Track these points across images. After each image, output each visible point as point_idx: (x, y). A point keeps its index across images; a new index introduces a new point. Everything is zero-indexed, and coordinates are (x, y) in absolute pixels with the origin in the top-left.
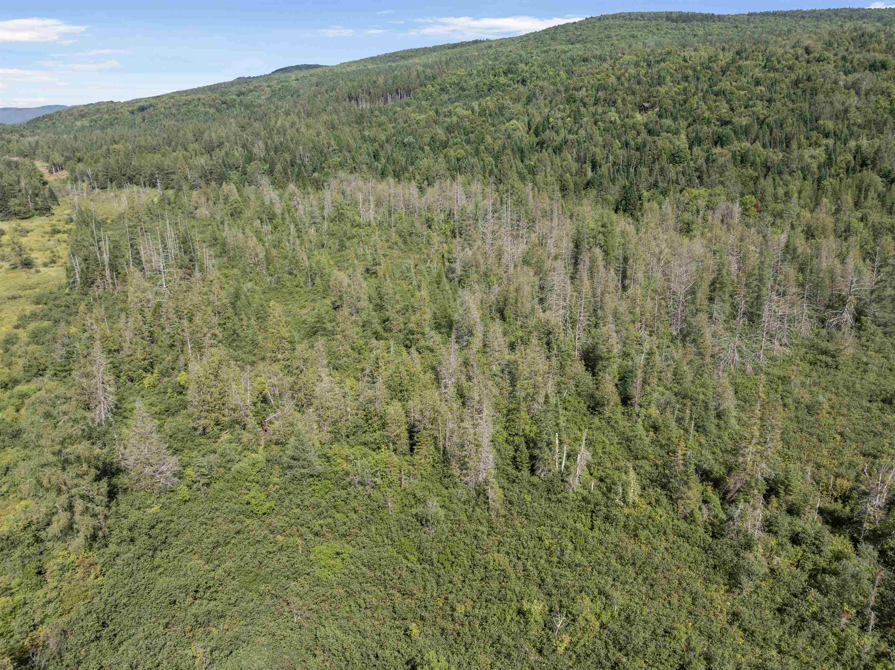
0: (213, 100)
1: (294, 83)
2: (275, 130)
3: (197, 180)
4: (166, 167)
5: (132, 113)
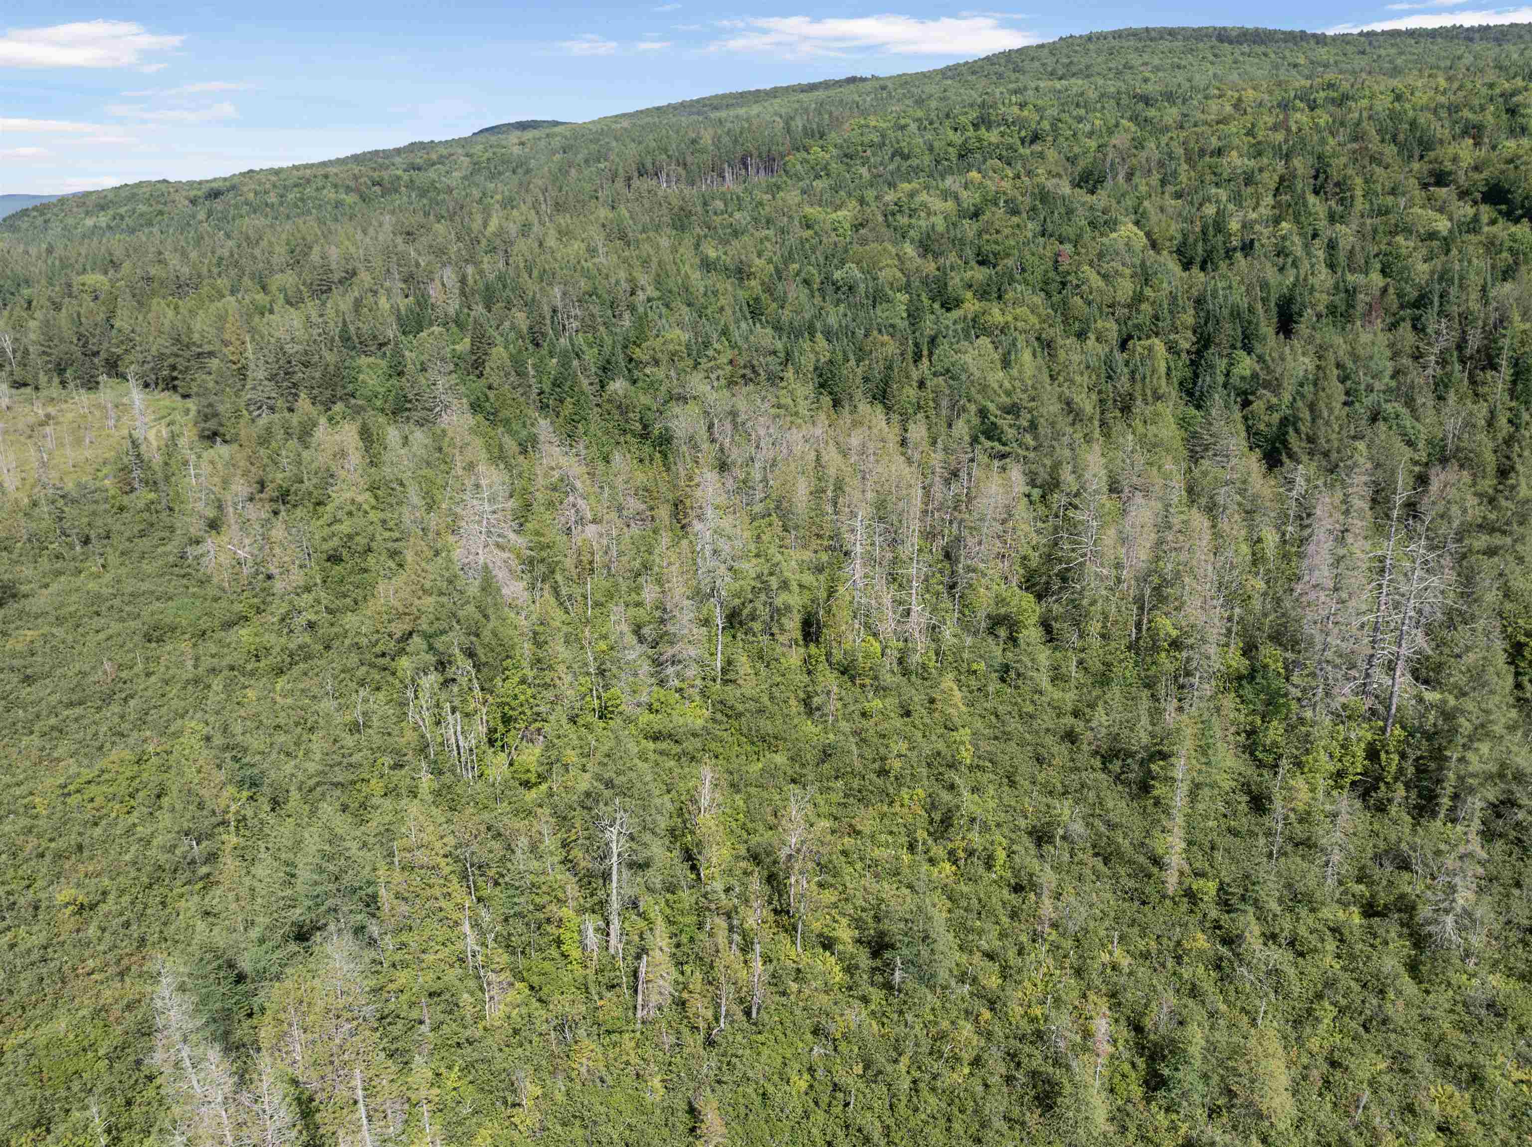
0: (356, 178)
1: (516, 150)
2: (484, 242)
3: (260, 388)
4: (196, 337)
5: (193, 202)
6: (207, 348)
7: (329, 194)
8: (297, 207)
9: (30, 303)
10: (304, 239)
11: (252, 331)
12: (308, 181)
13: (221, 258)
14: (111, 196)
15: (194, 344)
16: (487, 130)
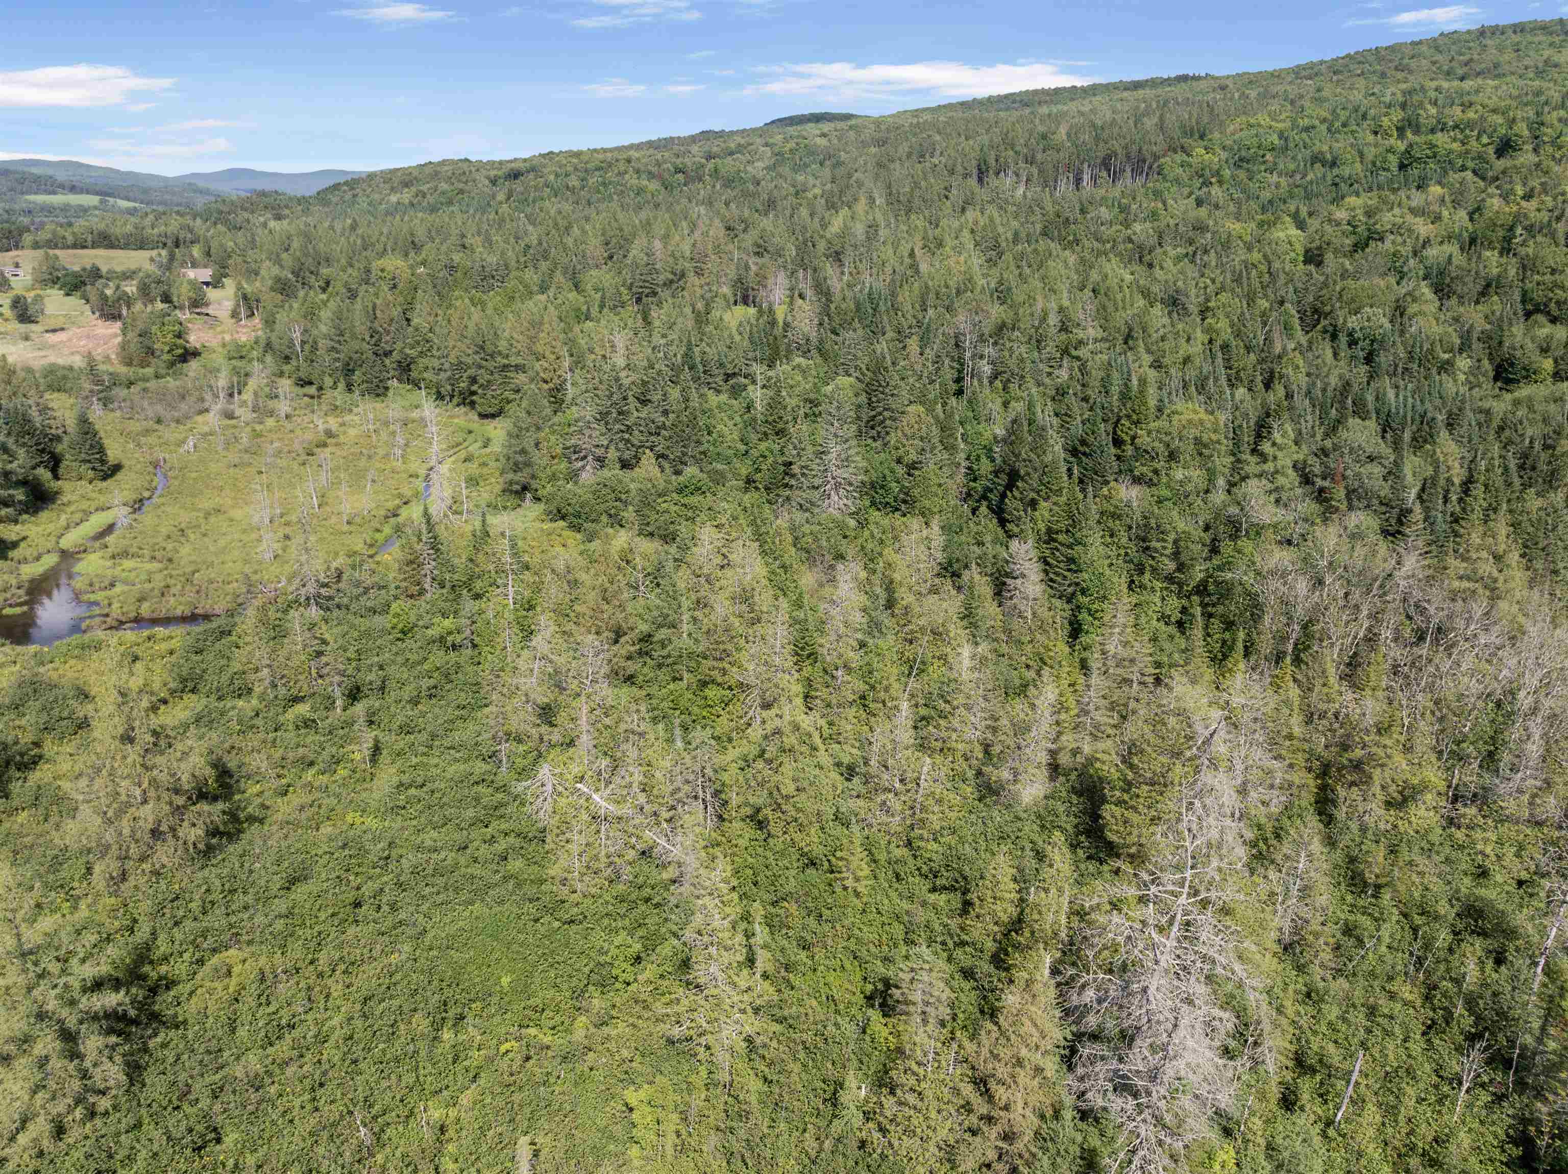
3: (587, 432)
4: (503, 345)
5: (494, 182)
6: (514, 360)
7: (631, 180)
8: (599, 192)
9: (328, 283)
10: (621, 230)
11: (571, 343)
12: (610, 165)
13: (528, 247)
14: (415, 173)
15: (500, 353)
16: (780, 120)
